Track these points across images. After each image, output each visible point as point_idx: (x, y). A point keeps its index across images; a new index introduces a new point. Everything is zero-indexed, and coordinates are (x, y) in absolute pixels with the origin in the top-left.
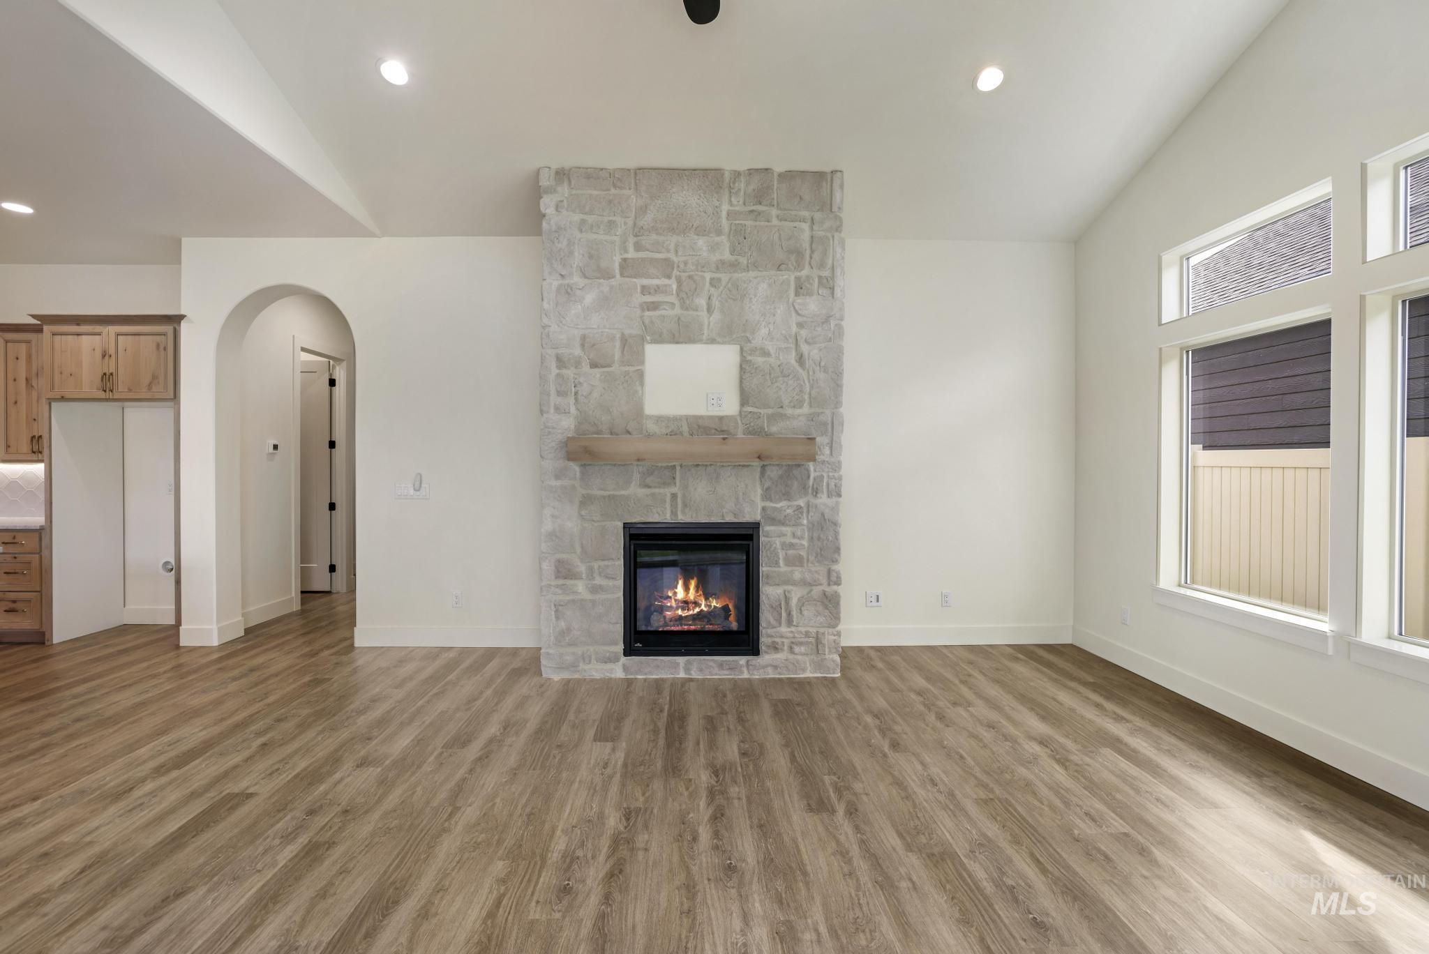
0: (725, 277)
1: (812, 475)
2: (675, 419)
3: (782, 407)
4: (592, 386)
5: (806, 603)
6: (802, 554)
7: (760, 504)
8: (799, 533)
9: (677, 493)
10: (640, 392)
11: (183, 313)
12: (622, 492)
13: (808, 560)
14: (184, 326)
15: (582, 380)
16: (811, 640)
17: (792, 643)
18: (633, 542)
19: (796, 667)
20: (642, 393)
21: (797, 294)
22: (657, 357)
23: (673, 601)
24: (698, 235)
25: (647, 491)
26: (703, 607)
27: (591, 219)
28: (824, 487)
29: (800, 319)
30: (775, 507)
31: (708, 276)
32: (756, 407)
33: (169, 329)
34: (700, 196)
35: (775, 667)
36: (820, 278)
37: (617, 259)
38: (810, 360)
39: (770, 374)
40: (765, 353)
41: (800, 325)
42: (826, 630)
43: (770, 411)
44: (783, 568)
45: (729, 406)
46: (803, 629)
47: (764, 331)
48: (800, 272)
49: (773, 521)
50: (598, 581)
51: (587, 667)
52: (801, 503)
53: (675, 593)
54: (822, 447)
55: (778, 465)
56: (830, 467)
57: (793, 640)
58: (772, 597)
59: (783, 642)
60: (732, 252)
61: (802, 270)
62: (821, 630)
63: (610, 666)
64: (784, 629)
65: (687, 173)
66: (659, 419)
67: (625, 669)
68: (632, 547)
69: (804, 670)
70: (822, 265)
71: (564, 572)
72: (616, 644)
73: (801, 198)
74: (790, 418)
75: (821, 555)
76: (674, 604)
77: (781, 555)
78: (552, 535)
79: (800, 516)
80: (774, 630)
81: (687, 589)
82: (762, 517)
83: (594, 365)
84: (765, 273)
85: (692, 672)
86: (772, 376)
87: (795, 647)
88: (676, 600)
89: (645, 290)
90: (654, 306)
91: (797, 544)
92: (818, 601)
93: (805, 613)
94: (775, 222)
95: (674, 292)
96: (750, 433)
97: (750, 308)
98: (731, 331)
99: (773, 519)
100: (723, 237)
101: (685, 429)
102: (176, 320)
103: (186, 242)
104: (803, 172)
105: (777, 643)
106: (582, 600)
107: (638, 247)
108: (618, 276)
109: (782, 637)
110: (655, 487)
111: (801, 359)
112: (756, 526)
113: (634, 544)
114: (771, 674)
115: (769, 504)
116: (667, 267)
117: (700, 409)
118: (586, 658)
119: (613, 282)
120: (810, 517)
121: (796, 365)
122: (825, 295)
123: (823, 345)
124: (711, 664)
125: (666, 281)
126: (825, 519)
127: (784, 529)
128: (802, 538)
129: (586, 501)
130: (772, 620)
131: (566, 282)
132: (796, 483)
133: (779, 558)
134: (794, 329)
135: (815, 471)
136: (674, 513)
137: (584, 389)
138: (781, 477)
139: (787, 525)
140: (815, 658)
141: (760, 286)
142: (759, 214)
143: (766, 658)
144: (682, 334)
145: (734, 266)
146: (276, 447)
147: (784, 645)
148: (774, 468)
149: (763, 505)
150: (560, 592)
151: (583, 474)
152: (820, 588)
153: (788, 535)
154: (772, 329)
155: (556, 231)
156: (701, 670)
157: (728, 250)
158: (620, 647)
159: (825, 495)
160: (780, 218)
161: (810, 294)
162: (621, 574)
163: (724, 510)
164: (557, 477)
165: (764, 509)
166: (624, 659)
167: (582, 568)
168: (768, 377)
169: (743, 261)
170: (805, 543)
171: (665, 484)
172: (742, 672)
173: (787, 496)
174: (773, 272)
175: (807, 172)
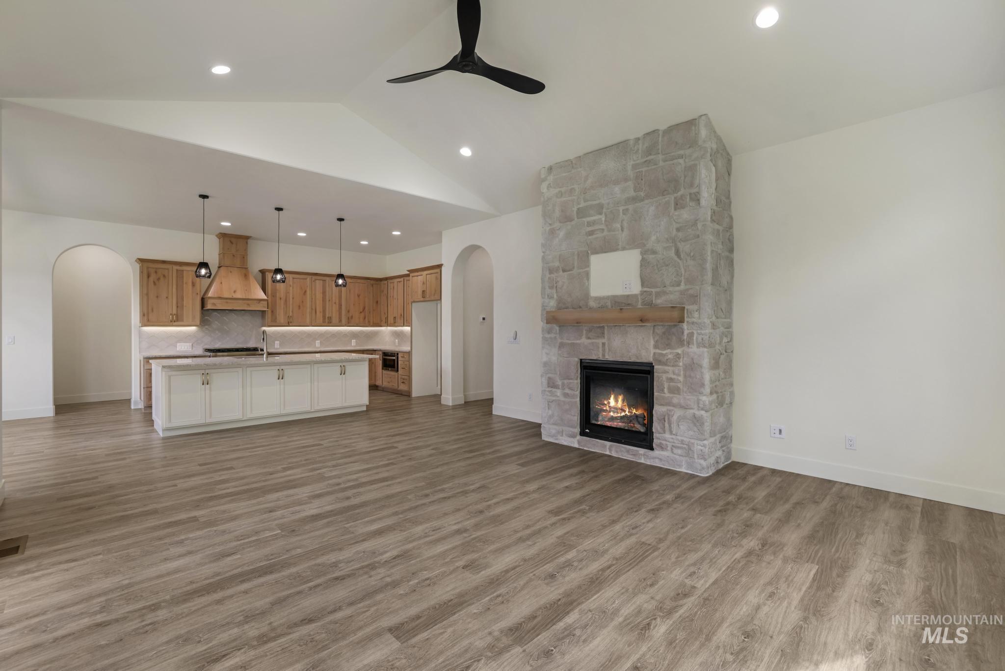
0: (631, 207)
1: (686, 332)
2: (603, 298)
3: (665, 287)
4: (564, 282)
5: (682, 420)
6: (679, 386)
7: (652, 351)
8: (677, 372)
9: (605, 343)
10: (587, 284)
11: (442, 263)
12: (578, 341)
13: (683, 391)
14: (443, 268)
15: (558, 279)
16: (685, 446)
17: (673, 446)
18: (585, 371)
19: (674, 462)
20: (588, 285)
21: (675, 209)
22: (597, 262)
23: (608, 407)
24: (615, 185)
25: (590, 341)
26: (627, 413)
27: (563, 190)
28: (694, 340)
29: (678, 226)
30: (661, 353)
31: (621, 209)
32: (648, 288)
33: (438, 270)
34: (615, 161)
35: (661, 460)
36: (690, 194)
37: (575, 209)
38: (684, 253)
39: (657, 265)
40: (654, 252)
41: (678, 230)
42: (696, 442)
43: (658, 290)
44: (667, 394)
45: (636, 288)
46: (680, 438)
47: (653, 238)
48: (677, 193)
49: (660, 362)
50: (567, 391)
51: (561, 438)
52: (679, 351)
53: (609, 403)
54: (692, 312)
55: (662, 325)
56: (698, 326)
57: (673, 444)
58: (659, 413)
59: (667, 444)
60: (635, 191)
61: (678, 192)
62: (692, 441)
63: (572, 439)
64: (667, 435)
65: (608, 149)
66: (597, 299)
67: (579, 442)
68: (585, 373)
69: (680, 466)
70: (691, 185)
71: (551, 384)
72: (575, 428)
73: (676, 143)
74: (668, 293)
75: (691, 388)
76: (608, 409)
77: (666, 385)
78: (545, 364)
79: (677, 359)
80: (661, 435)
81: (616, 401)
82: (653, 360)
83: (564, 271)
84: (655, 199)
85: (612, 452)
86: (658, 267)
87: (674, 449)
88: (609, 407)
89: (589, 224)
90: (591, 233)
91: (674, 379)
92: (690, 420)
93: (681, 427)
94: (661, 164)
95: (603, 222)
96: (645, 305)
97: (644, 224)
98: (636, 241)
99: (660, 361)
100: (630, 182)
101: (609, 304)
102: (440, 266)
103: (444, 233)
104: (677, 125)
105: (663, 444)
106: (559, 400)
107: (585, 201)
108: (576, 219)
109: (666, 441)
110: (593, 339)
111: (678, 253)
112: (651, 365)
113: (586, 372)
114: (657, 464)
115: (658, 351)
116: (600, 208)
117: (619, 291)
118: (561, 433)
119: (573, 223)
120: (684, 361)
121: (675, 258)
122: (694, 206)
123: (694, 241)
124: (623, 449)
125: (600, 217)
126: (694, 363)
127: (666, 368)
128: (679, 375)
129: (562, 346)
130: (659, 428)
131: (552, 227)
132: (674, 338)
133: (664, 388)
134: (674, 232)
135: (688, 329)
136: (604, 355)
137: (560, 284)
138: (664, 333)
139: (668, 366)
140: (688, 460)
141: (650, 209)
142: (650, 161)
143: (657, 453)
144: (608, 247)
145: (634, 200)
146: (484, 319)
147: (667, 447)
148: (659, 327)
149: (654, 351)
150: (549, 395)
151: (560, 330)
152: (692, 411)
153: (670, 372)
154: (658, 236)
155: (547, 201)
156: (617, 452)
157: (632, 190)
158: (577, 430)
159: (695, 345)
160: (665, 161)
161: (683, 207)
162: (578, 388)
163: (630, 354)
164: (549, 333)
165: (654, 354)
166: (579, 437)
167: (559, 383)
168: (656, 267)
169: (642, 194)
170: (681, 378)
171: (598, 337)
172: (641, 459)
173: (668, 346)
174: (661, 197)
175: (680, 124)
